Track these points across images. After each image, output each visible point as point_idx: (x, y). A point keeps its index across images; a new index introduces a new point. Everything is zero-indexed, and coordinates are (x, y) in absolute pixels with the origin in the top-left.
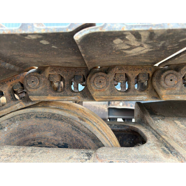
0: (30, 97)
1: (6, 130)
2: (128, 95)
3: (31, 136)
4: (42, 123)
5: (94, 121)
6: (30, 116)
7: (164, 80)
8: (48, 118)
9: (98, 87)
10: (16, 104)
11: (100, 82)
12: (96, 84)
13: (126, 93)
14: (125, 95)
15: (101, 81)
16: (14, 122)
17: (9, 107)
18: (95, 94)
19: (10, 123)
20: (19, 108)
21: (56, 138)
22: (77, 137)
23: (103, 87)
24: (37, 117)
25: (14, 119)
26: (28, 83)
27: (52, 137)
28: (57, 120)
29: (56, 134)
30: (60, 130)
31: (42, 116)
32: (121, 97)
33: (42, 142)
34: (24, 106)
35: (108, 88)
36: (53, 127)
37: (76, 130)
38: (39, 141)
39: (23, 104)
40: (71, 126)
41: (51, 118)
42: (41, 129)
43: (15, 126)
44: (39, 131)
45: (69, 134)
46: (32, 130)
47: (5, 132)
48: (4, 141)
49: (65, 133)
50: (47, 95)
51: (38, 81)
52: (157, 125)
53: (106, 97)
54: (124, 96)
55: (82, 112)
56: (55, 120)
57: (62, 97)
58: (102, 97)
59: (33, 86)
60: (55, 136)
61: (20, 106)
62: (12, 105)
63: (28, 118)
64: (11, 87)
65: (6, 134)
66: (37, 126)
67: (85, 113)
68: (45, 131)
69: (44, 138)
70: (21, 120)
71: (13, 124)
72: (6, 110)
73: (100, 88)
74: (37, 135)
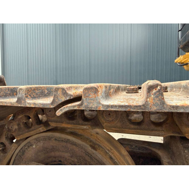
0: (49, 123)
1: (34, 147)
2: (141, 129)
3: (53, 154)
4: (61, 145)
5: (108, 148)
6: (51, 138)
7: (188, 117)
8: (65, 142)
9: (108, 120)
10: (39, 128)
11: (109, 114)
12: (105, 116)
13: (139, 127)
14: (138, 129)
15: (111, 113)
16: (39, 141)
17: (35, 130)
18: (106, 125)
19: (36, 142)
20: (42, 131)
21: (72, 159)
22: (90, 162)
23: (112, 120)
24: (56, 140)
25: (39, 139)
26: (46, 112)
27: (70, 158)
28: (72, 144)
29: (72, 156)
30: (75, 153)
31: (60, 139)
32: (133, 130)
33: (62, 160)
34: (45, 130)
35: (117, 121)
36: (69, 150)
37: (89, 156)
38: (60, 159)
39: (44, 128)
40: (84, 151)
41: (67, 142)
42: (60, 150)
43: (41, 144)
44: (59, 151)
45: (83, 158)
46: (53, 149)
47: (34, 148)
48: (34, 155)
49: (80, 157)
50: (62, 123)
51: (54, 111)
52: (187, 156)
53: (117, 129)
54: (136, 130)
55: (96, 138)
56: (70, 144)
57: (75, 125)
58: (112, 129)
59: (51, 115)
60: (71, 157)
61: (42, 130)
62: (37, 129)
63: (49, 140)
64: (36, 112)
65: (34, 150)
66: (56, 147)
67: (98, 139)
68: (63, 151)
69: (64, 158)
70: (44, 140)
71: (39, 142)
72: (33, 132)
73: (109, 121)
74: (57, 154)
